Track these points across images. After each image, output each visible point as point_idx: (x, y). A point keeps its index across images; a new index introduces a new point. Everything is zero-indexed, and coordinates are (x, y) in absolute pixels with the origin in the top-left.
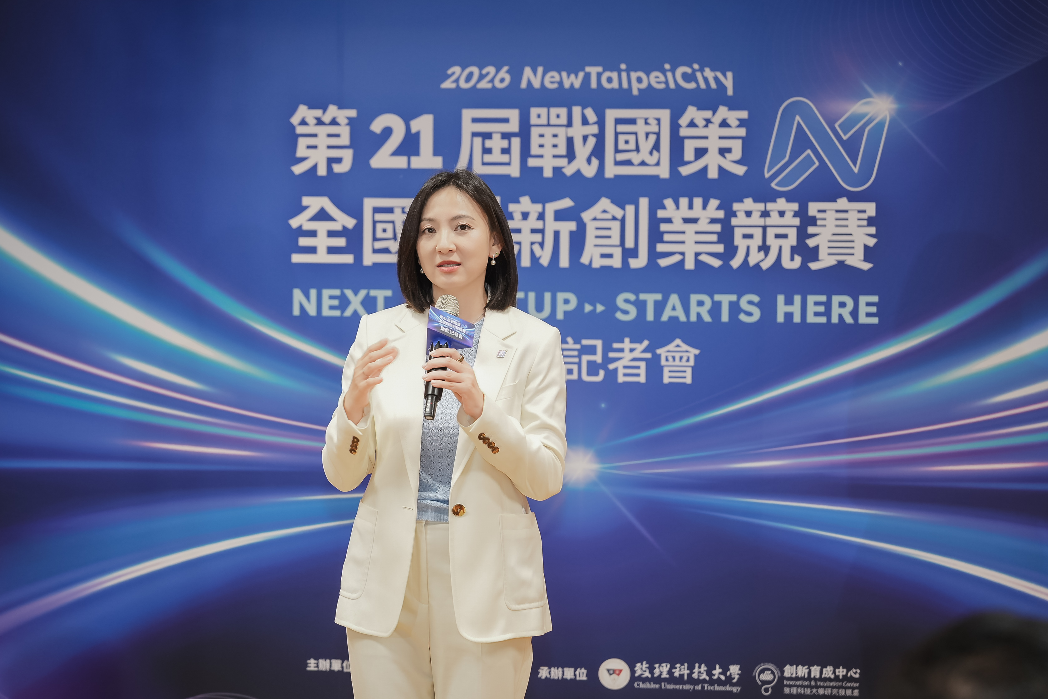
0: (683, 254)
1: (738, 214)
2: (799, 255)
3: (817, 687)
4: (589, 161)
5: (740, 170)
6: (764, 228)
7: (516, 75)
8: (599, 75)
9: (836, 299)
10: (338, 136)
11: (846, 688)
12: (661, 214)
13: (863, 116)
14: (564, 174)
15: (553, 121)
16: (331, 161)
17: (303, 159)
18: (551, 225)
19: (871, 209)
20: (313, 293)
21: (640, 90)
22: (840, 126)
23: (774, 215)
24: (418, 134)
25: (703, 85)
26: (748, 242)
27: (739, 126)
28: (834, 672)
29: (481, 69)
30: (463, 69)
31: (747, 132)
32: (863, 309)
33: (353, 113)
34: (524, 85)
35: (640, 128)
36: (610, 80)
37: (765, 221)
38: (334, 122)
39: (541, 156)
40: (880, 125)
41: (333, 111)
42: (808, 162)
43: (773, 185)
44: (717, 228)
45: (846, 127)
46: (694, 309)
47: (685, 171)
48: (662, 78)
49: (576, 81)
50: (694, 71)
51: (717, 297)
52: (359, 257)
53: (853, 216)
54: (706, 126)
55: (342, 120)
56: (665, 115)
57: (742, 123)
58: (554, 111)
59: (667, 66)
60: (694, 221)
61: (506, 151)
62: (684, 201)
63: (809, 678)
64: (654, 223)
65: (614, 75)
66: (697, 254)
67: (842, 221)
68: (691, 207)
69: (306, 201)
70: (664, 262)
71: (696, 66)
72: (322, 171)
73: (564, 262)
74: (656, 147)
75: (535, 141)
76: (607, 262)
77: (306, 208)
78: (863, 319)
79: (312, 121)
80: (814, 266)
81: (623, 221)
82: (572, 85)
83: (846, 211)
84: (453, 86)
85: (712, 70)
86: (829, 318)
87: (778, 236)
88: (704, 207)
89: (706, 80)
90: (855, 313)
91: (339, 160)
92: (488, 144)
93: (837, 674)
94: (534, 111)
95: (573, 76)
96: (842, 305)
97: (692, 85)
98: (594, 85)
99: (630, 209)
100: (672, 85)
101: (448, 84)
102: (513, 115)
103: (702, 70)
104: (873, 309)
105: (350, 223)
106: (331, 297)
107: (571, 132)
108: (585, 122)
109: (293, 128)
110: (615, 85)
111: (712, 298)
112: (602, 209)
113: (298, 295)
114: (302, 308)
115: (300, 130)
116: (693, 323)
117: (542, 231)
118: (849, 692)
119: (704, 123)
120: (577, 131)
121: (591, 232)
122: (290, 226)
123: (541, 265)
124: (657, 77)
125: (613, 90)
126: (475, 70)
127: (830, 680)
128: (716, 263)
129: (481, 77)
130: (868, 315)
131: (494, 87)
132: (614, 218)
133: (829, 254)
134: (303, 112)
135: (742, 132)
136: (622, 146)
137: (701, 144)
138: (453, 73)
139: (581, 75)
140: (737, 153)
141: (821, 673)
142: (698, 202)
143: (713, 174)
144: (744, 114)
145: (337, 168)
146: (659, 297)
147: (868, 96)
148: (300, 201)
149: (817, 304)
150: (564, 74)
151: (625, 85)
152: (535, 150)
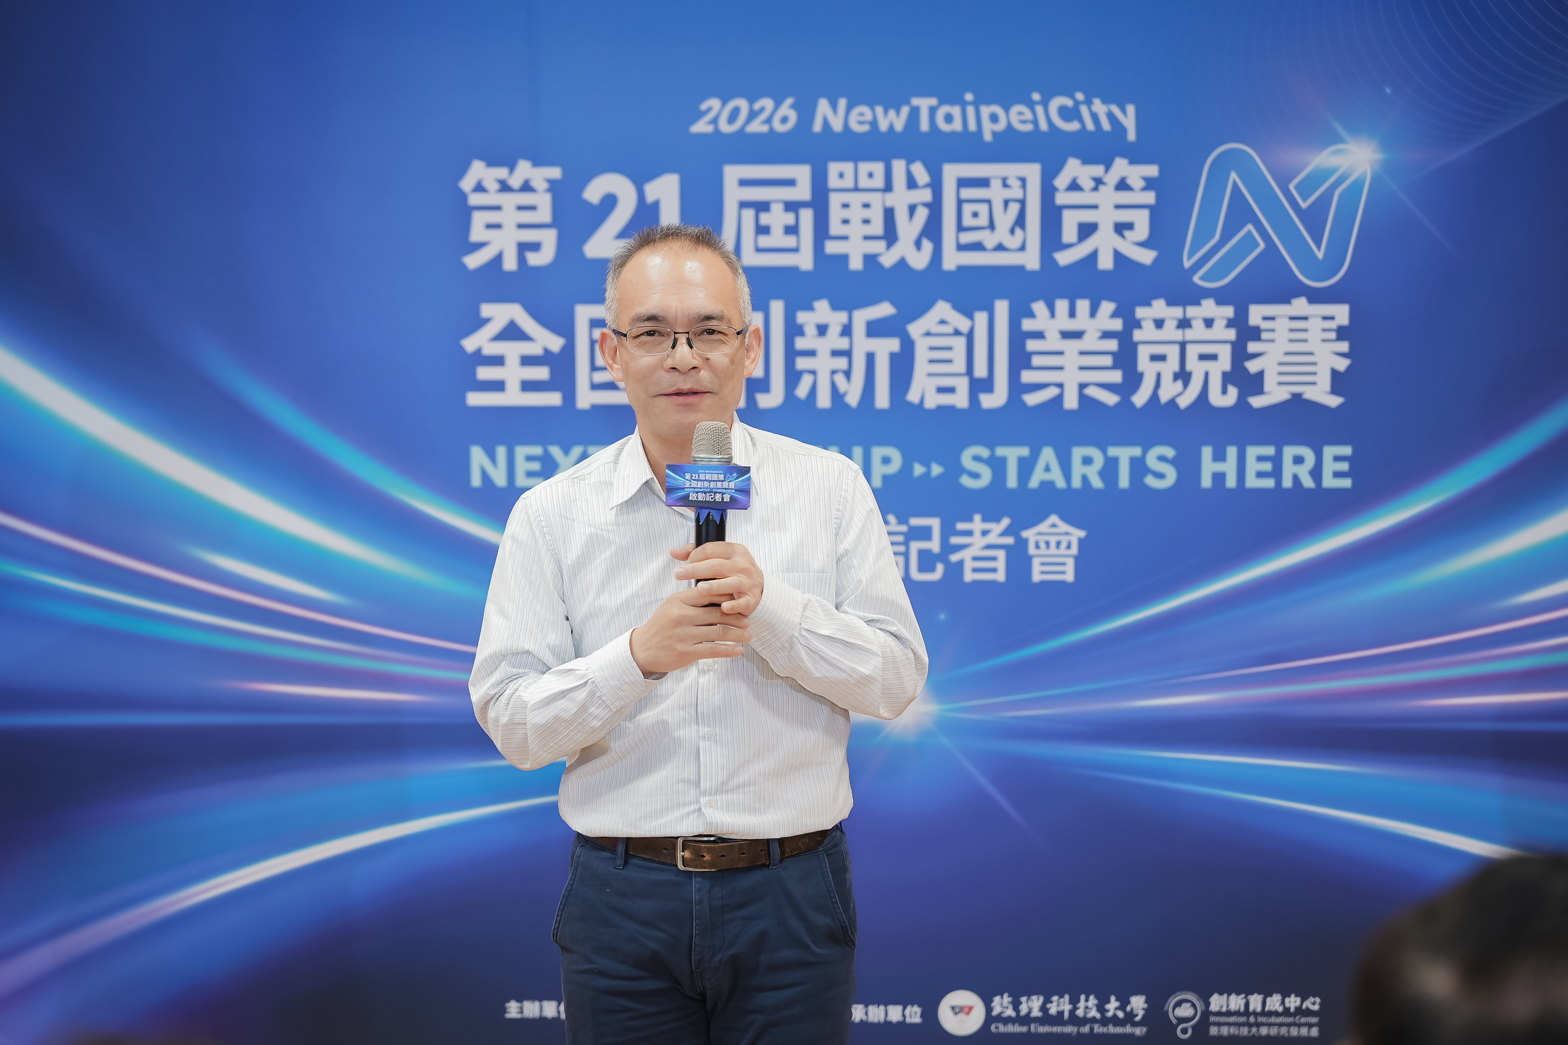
0: (1060, 386)
1: (1144, 324)
2: (1234, 385)
3: (1258, 1025)
4: (918, 244)
5: (1146, 257)
6: (1183, 345)
7: (806, 112)
8: (933, 111)
9: (1289, 452)
10: (533, 208)
11: (1299, 1025)
12: (1028, 325)
13: (1331, 172)
14: (880, 266)
15: (864, 182)
16: (524, 248)
17: (480, 246)
18: (862, 344)
19: (1341, 314)
20: (501, 452)
21: (994, 134)
22: (1297, 187)
23: (1198, 325)
24: (656, 205)
25: (1090, 126)
26: (1158, 366)
27: (1145, 189)
28: (1283, 1003)
29: (751, 102)
30: (724, 102)
31: (1158, 198)
32: (1329, 467)
33: (555, 173)
34: (817, 127)
35: (996, 193)
36: (949, 118)
37: (1184, 335)
38: (526, 187)
39: (845, 238)
40: (1358, 185)
41: (524, 170)
42: (1249, 243)
43: (1196, 279)
44: (1112, 345)
45: (1305, 189)
46: (1078, 470)
47: (1064, 258)
48: (1029, 115)
49: (897, 120)
50: (1077, 103)
51: (1112, 451)
52: (570, 395)
53: (1315, 326)
54: (1096, 189)
55: (540, 184)
56: (1033, 172)
57: (1150, 184)
58: (865, 167)
59: (1036, 97)
60: (1077, 335)
61: (792, 230)
62: (1062, 305)
63: (1247, 1013)
64: (1018, 338)
65: (956, 111)
66: (1082, 386)
67: (1298, 334)
68: (1072, 314)
69: (487, 310)
70: (1032, 399)
71: (1080, 96)
72: (510, 264)
73: (882, 400)
74: (1020, 221)
75: (836, 214)
76: (946, 400)
77: (487, 321)
78: (1329, 482)
79: (493, 186)
80: (1257, 402)
81: (970, 337)
82: (891, 127)
83: (1305, 318)
84: (710, 129)
85: (1105, 101)
86: (1279, 481)
87: (1203, 357)
88: (1093, 313)
89: (1095, 117)
90: (1316, 473)
91: (535, 247)
92: (765, 219)
93: (1287, 1005)
94: (834, 168)
95: (892, 113)
96: (1298, 460)
97: (1074, 126)
98: (924, 126)
99: (981, 318)
100: (1044, 126)
101: (701, 127)
102: (802, 173)
103: (1088, 102)
104: (1344, 466)
105: (555, 343)
106: (529, 458)
107: (891, 200)
108: (912, 184)
109: (464, 196)
110: (957, 126)
111: (1104, 452)
112: (938, 319)
113: (477, 455)
114: (485, 476)
115: (475, 199)
116: (1076, 491)
117: (847, 354)
118: (1304, 1031)
119: (1092, 184)
120: (900, 198)
121: (922, 355)
122: (462, 349)
123: (847, 406)
124: (1020, 113)
125: (953, 134)
126: (742, 104)
127: (1276, 1014)
128: (1111, 399)
129: (753, 115)
130: (1337, 475)
131: (772, 130)
132: (957, 333)
133: (1280, 384)
134: (478, 171)
135: (1150, 198)
136: (968, 221)
137: (1087, 216)
138: (709, 109)
139: (905, 110)
140: (1142, 231)
141: (1264, 1004)
142: (1083, 306)
143: (1106, 262)
144: (1152, 171)
145: (534, 259)
146: (1025, 451)
147: (1340, 140)
148: (477, 311)
149: (1260, 459)
150: (879, 110)
151: (972, 127)
152: (835, 228)
